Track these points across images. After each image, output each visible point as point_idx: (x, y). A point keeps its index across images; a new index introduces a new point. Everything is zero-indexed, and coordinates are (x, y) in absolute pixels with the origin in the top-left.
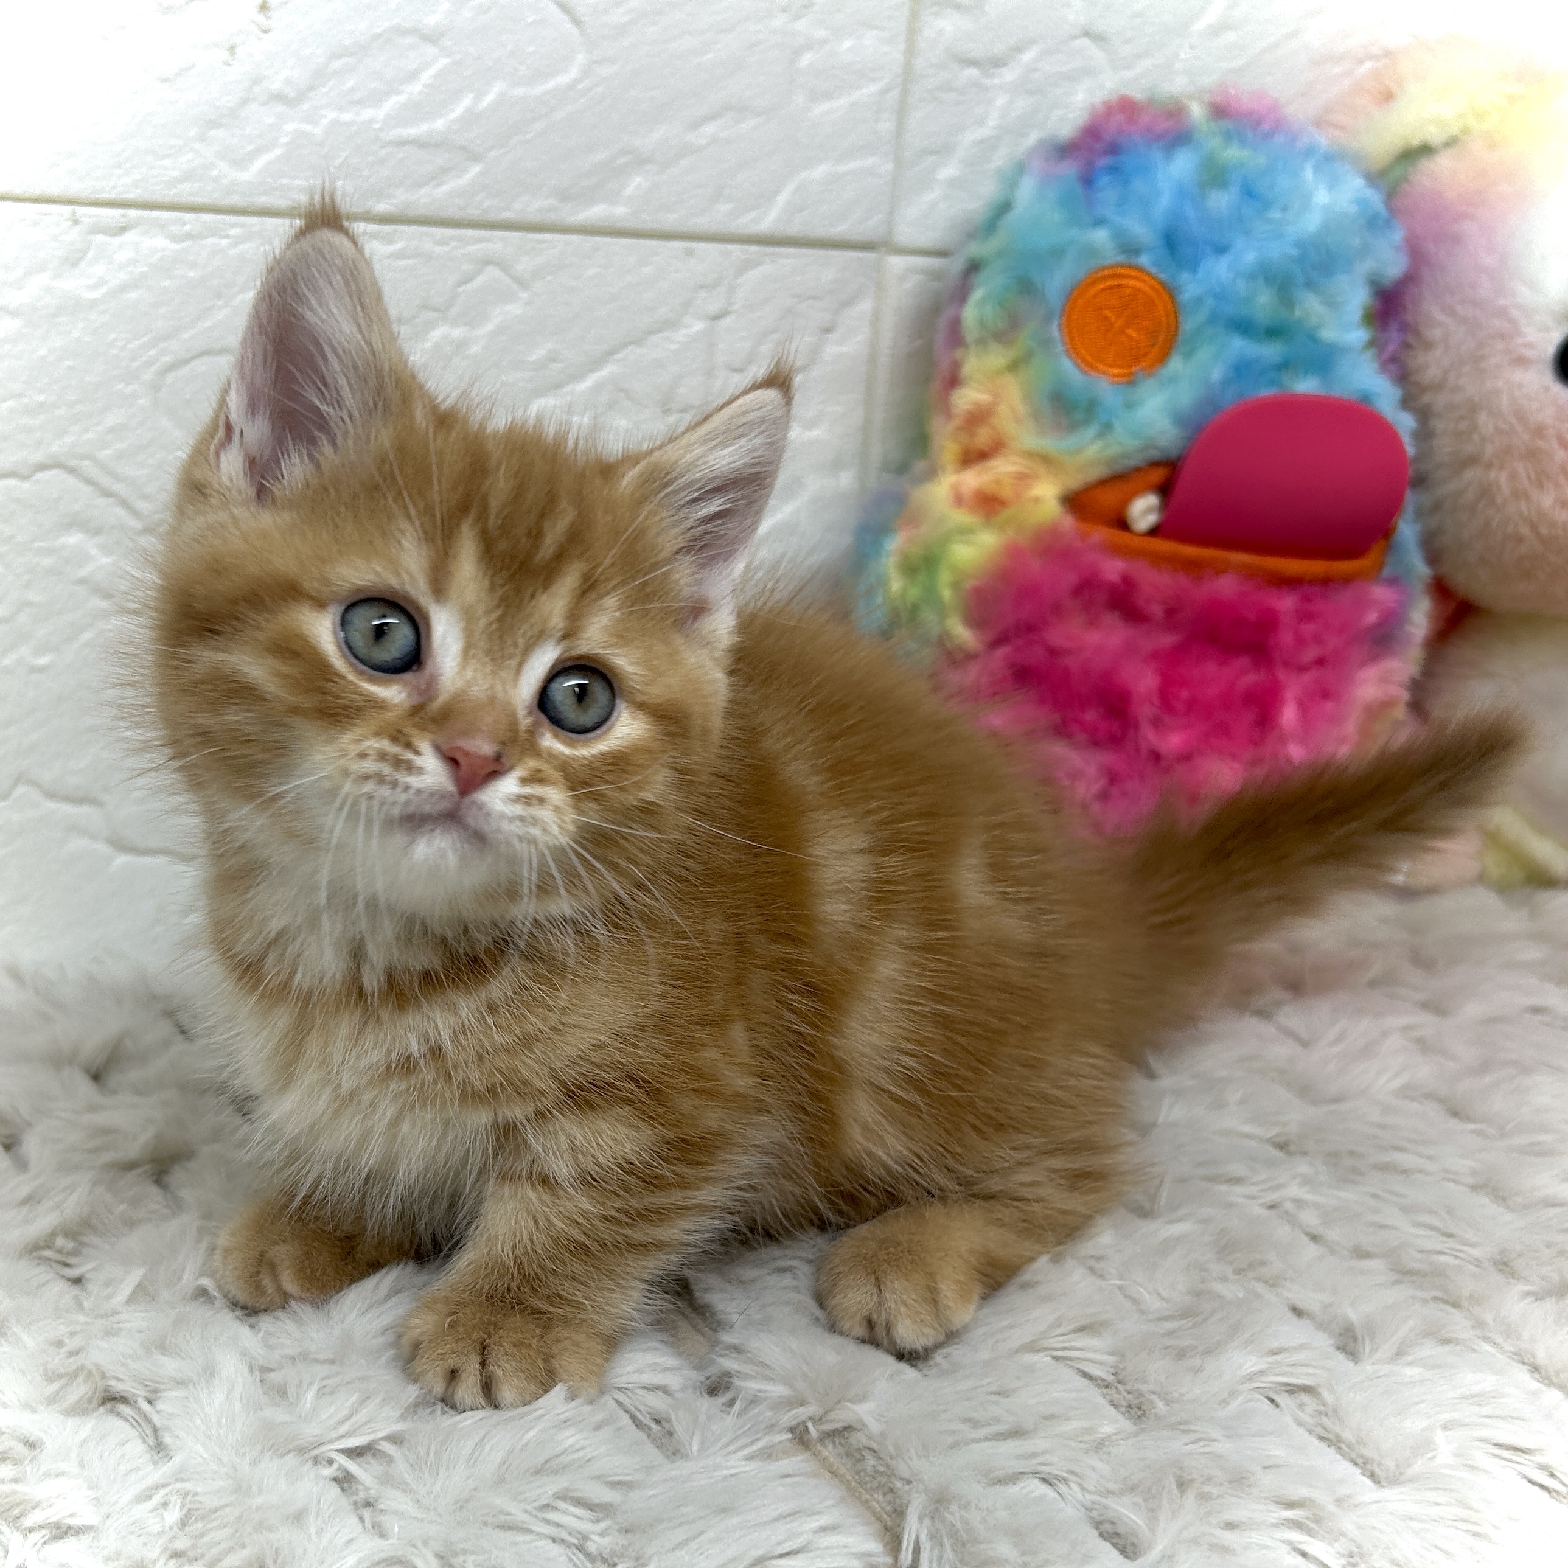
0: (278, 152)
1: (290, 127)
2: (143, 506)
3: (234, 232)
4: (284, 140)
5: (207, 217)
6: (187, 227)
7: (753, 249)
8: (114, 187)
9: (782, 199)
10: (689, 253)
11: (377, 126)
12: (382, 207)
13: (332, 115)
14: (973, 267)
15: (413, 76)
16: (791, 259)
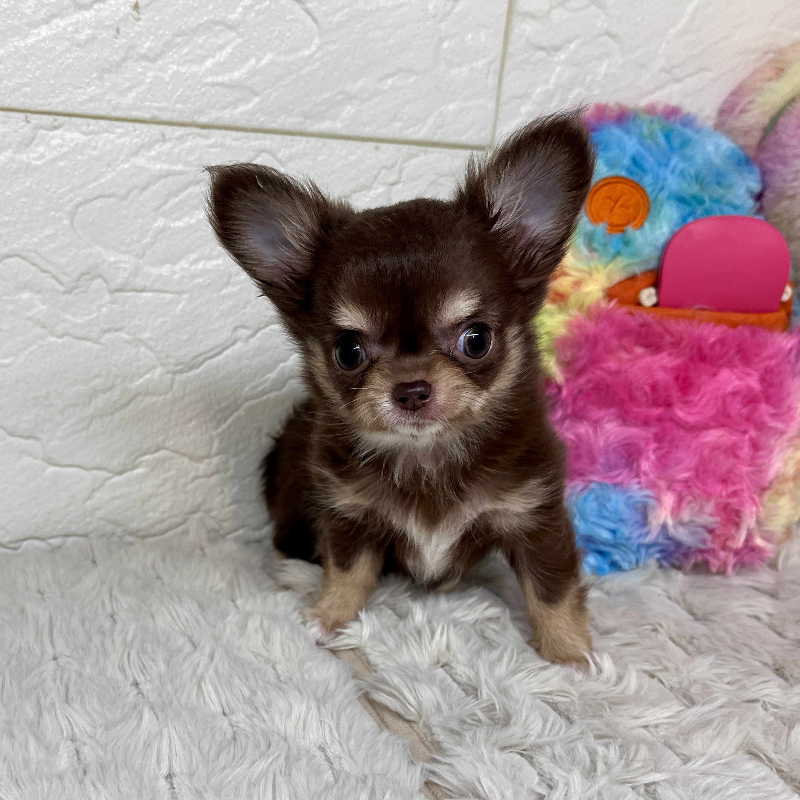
0: (144, 87)
1: (151, 74)
2: (65, 279)
3: (119, 131)
4: (148, 80)
5: (103, 123)
6: (91, 128)
7: (414, 148)
8: (50, 104)
10: (377, 148)
11: (200, 75)
12: (203, 120)
13: (175, 68)
15: (221, 48)
16: (435, 154)
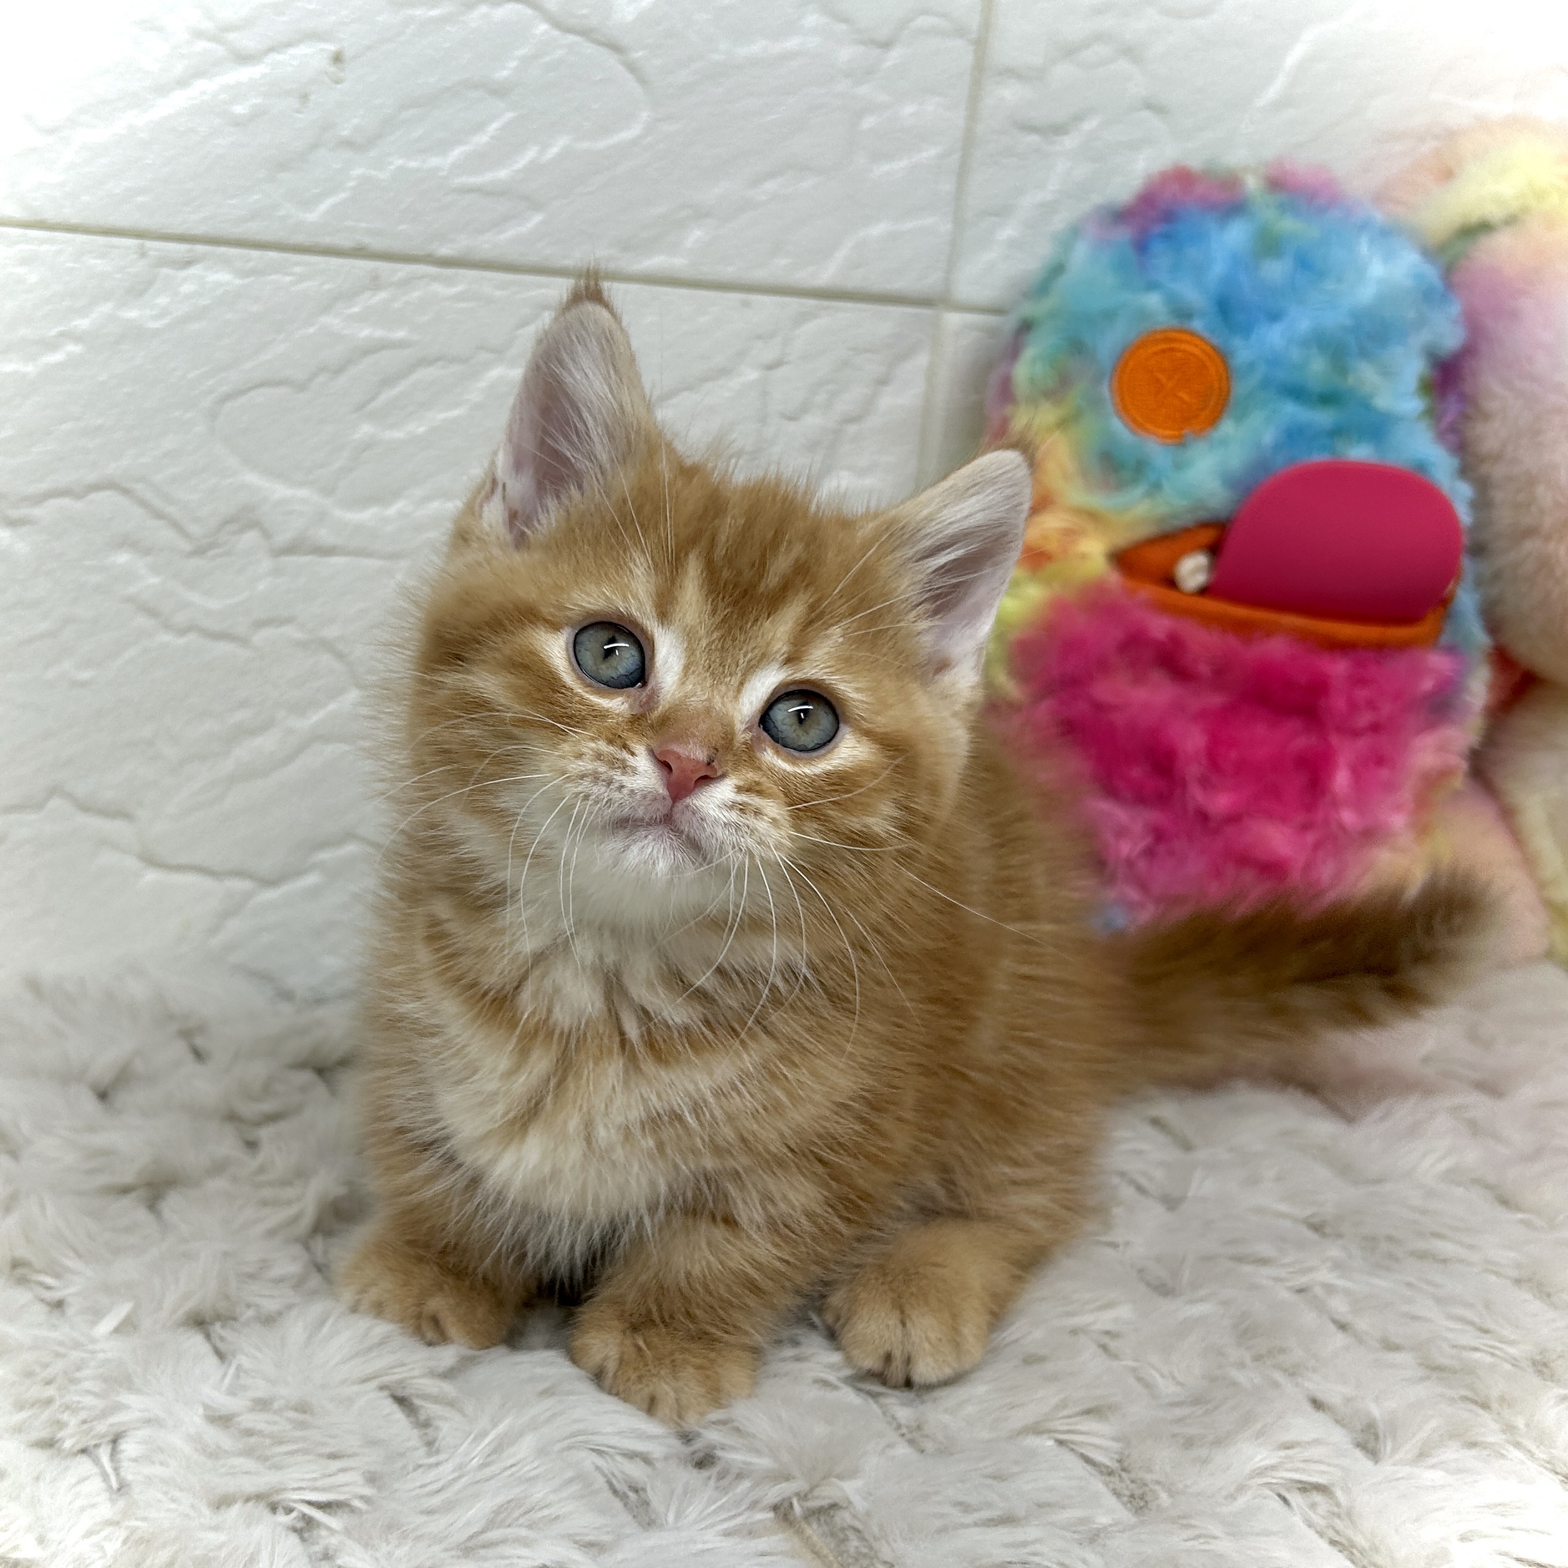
0: (343, 195)
1: (358, 171)
2: (194, 529)
3: (298, 269)
4: (351, 184)
5: (272, 255)
6: (251, 264)
7: (811, 302)
8: (184, 222)
9: (841, 254)
10: (746, 304)
11: (441, 174)
12: (445, 251)
13: (400, 162)
14: (1026, 327)
15: (480, 127)
16: (847, 313)
